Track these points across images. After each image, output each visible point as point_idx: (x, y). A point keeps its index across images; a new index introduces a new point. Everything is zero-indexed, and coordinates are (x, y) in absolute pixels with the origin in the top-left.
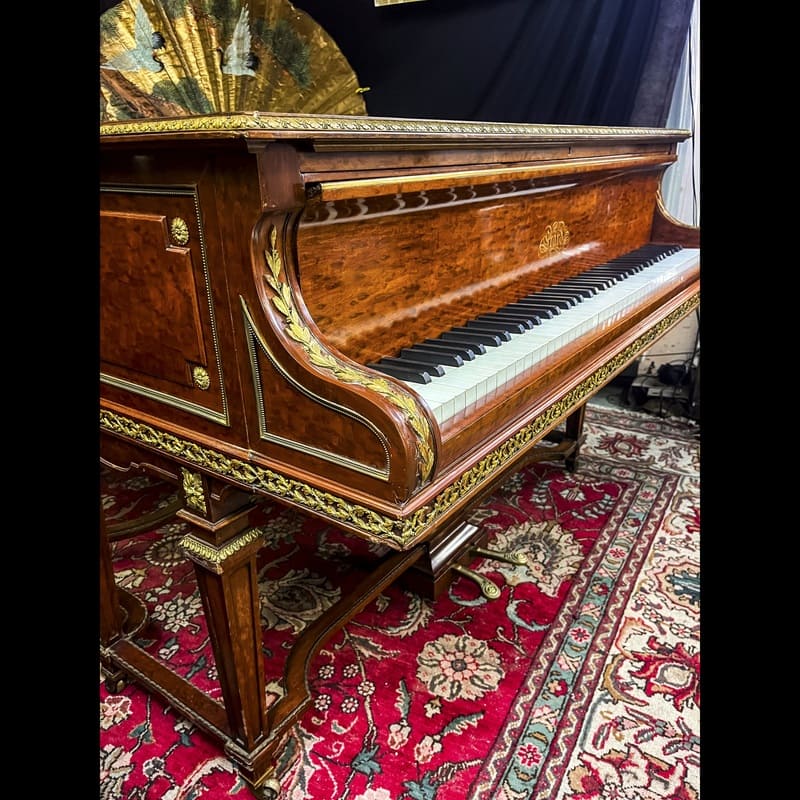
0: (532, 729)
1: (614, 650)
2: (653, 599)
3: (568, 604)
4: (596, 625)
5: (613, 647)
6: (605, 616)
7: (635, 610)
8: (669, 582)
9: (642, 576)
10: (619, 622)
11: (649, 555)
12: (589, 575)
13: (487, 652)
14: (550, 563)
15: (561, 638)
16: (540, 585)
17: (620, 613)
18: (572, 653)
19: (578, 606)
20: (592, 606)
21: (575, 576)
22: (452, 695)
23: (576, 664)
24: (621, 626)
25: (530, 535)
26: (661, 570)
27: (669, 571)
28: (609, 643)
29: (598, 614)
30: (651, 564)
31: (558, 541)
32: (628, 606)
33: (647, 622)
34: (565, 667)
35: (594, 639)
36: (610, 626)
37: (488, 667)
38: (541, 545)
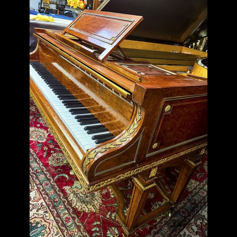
0: (34, 162)
1: (36, 188)
2: (41, 212)
3: (58, 189)
4: (46, 190)
5: (37, 188)
6: (47, 194)
7: (42, 203)
8: (44, 225)
9: (52, 218)
10: (42, 196)
11: (59, 230)
12: (64, 202)
13: (58, 165)
14: (77, 196)
15: (49, 180)
16: (70, 187)
17: (44, 199)
18: (43, 179)
19: (55, 191)
20: (52, 194)
21: (67, 198)
22: (52, 155)
23: (40, 178)
24: (40, 195)
25: (94, 199)
26: (50, 227)
27: (47, 230)
28: (39, 188)
29: (49, 193)
30: (55, 226)
31: (86, 205)
32: (44, 202)
33: (35, 203)
34: (41, 175)
35: (43, 186)
36: (43, 193)
37: (54, 163)
38: (87, 199)
